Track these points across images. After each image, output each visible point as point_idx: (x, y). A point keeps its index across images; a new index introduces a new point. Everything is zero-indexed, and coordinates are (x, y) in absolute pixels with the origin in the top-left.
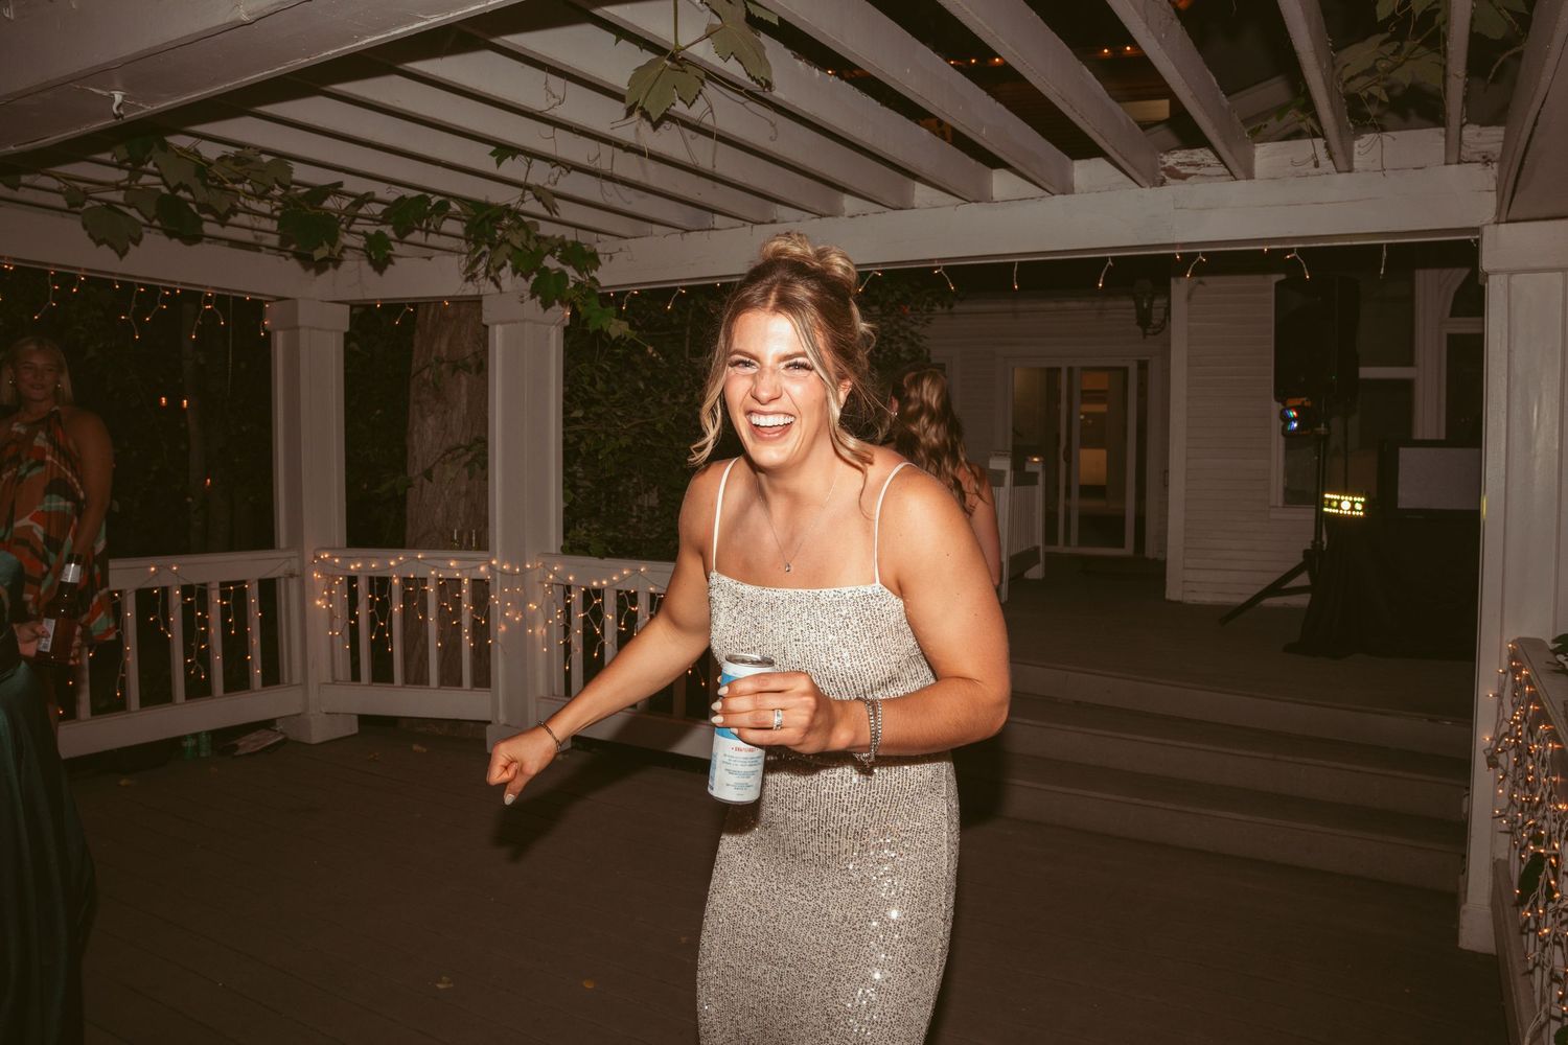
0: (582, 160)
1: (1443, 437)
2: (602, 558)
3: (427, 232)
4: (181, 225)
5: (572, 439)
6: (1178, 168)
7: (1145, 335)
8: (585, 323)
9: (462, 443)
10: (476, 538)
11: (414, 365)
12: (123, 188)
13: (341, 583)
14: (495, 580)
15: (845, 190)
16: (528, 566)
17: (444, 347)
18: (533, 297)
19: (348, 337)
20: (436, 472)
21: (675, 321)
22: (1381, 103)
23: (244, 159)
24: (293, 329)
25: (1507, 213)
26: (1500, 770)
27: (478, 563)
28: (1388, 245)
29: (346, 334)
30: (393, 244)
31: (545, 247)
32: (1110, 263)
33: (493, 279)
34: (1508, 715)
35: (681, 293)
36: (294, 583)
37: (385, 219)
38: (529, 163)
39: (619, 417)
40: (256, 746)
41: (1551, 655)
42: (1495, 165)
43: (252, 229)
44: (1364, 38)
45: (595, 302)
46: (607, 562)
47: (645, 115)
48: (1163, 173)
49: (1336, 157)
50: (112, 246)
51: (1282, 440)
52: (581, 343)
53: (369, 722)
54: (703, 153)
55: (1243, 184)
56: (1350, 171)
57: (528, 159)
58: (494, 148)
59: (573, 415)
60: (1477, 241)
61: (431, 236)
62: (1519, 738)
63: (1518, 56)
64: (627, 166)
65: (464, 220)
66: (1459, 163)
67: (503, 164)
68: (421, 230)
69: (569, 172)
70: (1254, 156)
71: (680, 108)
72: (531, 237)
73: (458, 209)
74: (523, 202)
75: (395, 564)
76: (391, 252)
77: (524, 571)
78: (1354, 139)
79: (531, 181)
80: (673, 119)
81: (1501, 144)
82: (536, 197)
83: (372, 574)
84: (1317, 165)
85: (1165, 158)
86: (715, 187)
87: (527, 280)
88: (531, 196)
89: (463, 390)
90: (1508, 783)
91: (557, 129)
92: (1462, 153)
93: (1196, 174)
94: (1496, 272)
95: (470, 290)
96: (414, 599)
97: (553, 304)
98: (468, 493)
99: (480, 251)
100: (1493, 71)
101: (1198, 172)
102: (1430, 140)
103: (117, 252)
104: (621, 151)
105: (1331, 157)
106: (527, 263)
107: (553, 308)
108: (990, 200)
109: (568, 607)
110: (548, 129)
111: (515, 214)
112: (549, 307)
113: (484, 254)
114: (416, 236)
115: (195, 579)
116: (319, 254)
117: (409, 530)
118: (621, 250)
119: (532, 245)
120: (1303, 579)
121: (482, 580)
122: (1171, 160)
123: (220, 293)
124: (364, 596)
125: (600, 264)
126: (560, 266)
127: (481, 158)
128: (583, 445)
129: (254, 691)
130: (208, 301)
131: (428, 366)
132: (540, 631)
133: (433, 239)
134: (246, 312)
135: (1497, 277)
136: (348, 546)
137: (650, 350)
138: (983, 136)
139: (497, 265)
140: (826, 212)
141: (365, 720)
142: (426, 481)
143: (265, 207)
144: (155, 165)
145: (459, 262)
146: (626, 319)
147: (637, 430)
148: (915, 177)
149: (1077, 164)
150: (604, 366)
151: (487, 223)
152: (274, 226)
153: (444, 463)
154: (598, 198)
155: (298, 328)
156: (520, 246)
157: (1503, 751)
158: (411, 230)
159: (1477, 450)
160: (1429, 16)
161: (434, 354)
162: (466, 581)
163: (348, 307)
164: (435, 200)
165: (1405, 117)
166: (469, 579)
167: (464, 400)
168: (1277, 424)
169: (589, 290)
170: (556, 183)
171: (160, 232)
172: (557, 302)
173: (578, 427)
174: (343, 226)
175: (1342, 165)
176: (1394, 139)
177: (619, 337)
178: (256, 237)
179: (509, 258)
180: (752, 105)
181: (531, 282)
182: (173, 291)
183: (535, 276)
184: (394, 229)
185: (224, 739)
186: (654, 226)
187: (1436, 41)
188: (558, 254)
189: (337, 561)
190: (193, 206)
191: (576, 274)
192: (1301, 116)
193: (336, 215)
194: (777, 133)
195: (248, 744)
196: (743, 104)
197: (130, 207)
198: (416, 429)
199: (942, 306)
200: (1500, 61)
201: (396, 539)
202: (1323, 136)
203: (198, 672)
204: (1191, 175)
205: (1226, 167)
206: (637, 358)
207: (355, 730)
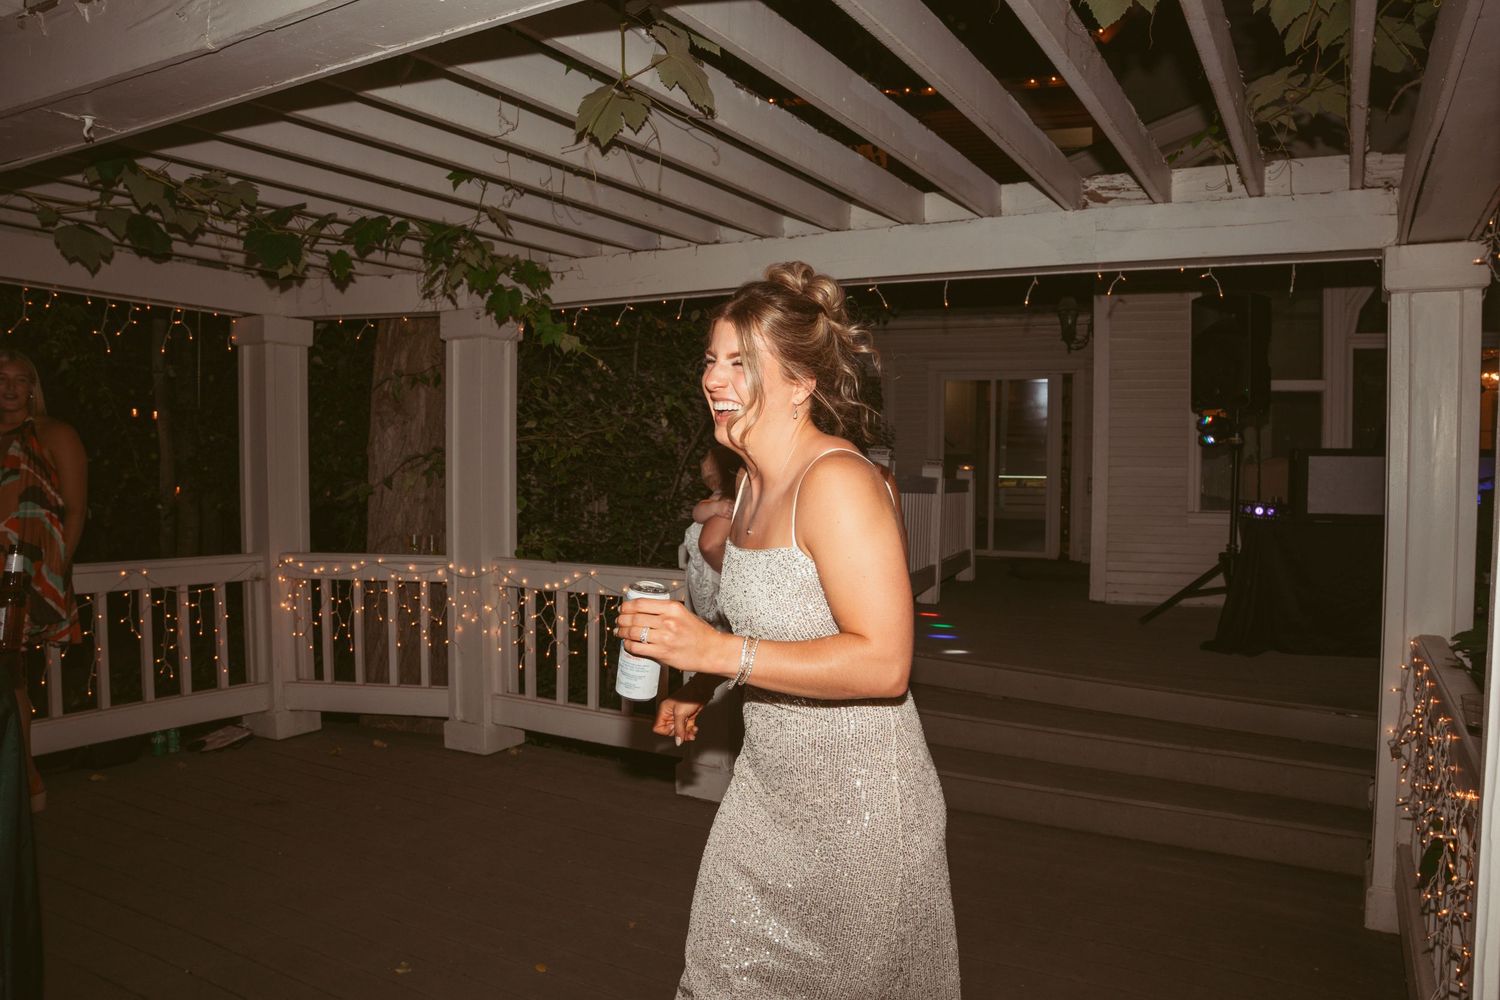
0: (534, 183)
1: (1350, 446)
2: (554, 562)
3: (387, 251)
4: (151, 243)
5: (525, 448)
6: (1099, 192)
7: (1070, 349)
8: (538, 338)
9: (421, 452)
10: (435, 543)
11: (375, 378)
12: (96, 208)
13: (304, 586)
14: (453, 583)
15: (785, 213)
16: (484, 570)
17: (403, 361)
18: (488, 313)
19: (312, 351)
20: (395, 480)
21: (624, 336)
22: (1290, 132)
23: (211, 181)
24: (259, 343)
25: (1408, 236)
26: (1403, 760)
27: (436, 567)
28: (1297, 265)
29: (309, 349)
30: (354, 262)
31: (500, 266)
32: (1036, 281)
33: (450, 297)
34: (1411, 709)
35: (628, 310)
36: (259, 587)
37: (346, 239)
38: (485, 186)
39: (571, 428)
40: (221, 743)
41: (1450, 651)
42: (1396, 190)
43: (219, 248)
44: (1273, 71)
45: (548, 318)
46: (559, 566)
47: (594, 140)
48: (1085, 197)
49: (1248, 182)
50: (84, 264)
51: (1199, 449)
52: (534, 357)
53: (333, 720)
54: (649, 176)
55: (1161, 207)
56: (1261, 195)
57: (484, 182)
58: (451, 172)
59: (526, 426)
60: (1380, 261)
61: (391, 255)
62: (1421, 730)
63: (1417, 89)
64: (577, 189)
65: (421, 240)
66: (1363, 188)
67: (459, 187)
68: (382, 249)
69: (522, 195)
70: (1171, 181)
71: (627, 134)
72: (486, 256)
73: (416, 229)
74: (478, 223)
75: (356, 567)
76: (351, 270)
77: (480, 574)
78: (1265, 166)
79: (486, 203)
80: (621, 145)
81: (1401, 171)
82: (490, 217)
83: (335, 578)
84: (1230, 189)
85: (1087, 183)
86: (661, 209)
87: (482, 297)
88: (486, 217)
89: (422, 402)
90: (1410, 772)
91: (511, 154)
92: (1366, 179)
93: (1116, 198)
94: (1398, 291)
95: (428, 306)
96: (375, 601)
97: (508, 320)
98: (426, 499)
99: (437, 270)
100: (1393, 102)
101: (1119, 196)
102: (1336, 166)
103: (89, 269)
104: (572, 175)
105: (1243, 182)
106: (483, 280)
107: (507, 324)
108: (922, 222)
109: (522, 609)
110: (502, 154)
111: (472, 235)
112: (504, 322)
113: (441, 272)
114: (377, 255)
115: (164, 582)
116: (283, 272)
117: (370, 537)
118: (572, 268)
119: (487, 264)
120: (1219, 581)
121: (440, 583)
122: (1093, 184)
123: (189, 309)
124: (327, 598)
125: (552, 282)
126: (514, 283)
127: (439, 181)
128: (536, 454)
129: (221, 690)
130: (177, 316)
131: (387, 379)
132: (495, 631)
133: (393, 258)
134: (214, 326)
135: (1399, 295)
136: (312, 551)
137: (600, 363)
138: (915, 161)
139: (453, 284)
140: (767, 233)
141: (327, 716)
142: (386, 489)
143: (231, 227)
144: (126, 187)
145: (418, 280)
146: (576, 334)
147: (587, 440)
148: (851, 200)
149: (1005, 188)
150: (557, 379)
151: (444, 244)
152: (239, 245)
153: (403, 472)
154: (548, 219)
155: (264, 342)
156: (476, 266)
157: (1406, 742)
158: (371, 250)
159: (1381, 458)
160: (1334, 50)
161: (394, 367)
162: (424, 584)
163: (312, 323)
164: (395, 221)
165: (1312, 144)
166: (427, 582)
167: (423, 411)
168: (1194, 434)
169: (542, 306)
170: (509, 205)
171: (131, 251)
172: (511, 318)
173: (532, 438)
174: (307, 246)
175: (1254, 190)
176: (1302, 165)
177: (570, 352)
178: (223, 256)
179: (465, 275)
180: (696, 132)
181: (486, 299)
182: (143, 307)
183: (490, 293)
184: (355, 248)
185: (193, 735)
186: (604, 246)
187: (1340, 73)
188: (512, 272)
189: (301, 565)
190: (162, 226)
191: (529, 292)
192: (1215, 143)
193: (300, 236)
194: (719, 159)
195: (216, 740)
196: (687, 130)
197: (101, 226)
198: (376, 439)
199: (878, 321)
200: (1400, 93)
201: (357, 544)
202: (1236, 162)
203: (167, 672)
204: (1111, 199)
205: (1145, 191)
206: (587, 372)
207: (319, 726)
